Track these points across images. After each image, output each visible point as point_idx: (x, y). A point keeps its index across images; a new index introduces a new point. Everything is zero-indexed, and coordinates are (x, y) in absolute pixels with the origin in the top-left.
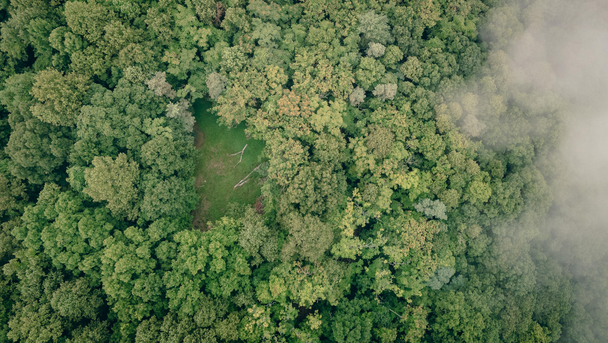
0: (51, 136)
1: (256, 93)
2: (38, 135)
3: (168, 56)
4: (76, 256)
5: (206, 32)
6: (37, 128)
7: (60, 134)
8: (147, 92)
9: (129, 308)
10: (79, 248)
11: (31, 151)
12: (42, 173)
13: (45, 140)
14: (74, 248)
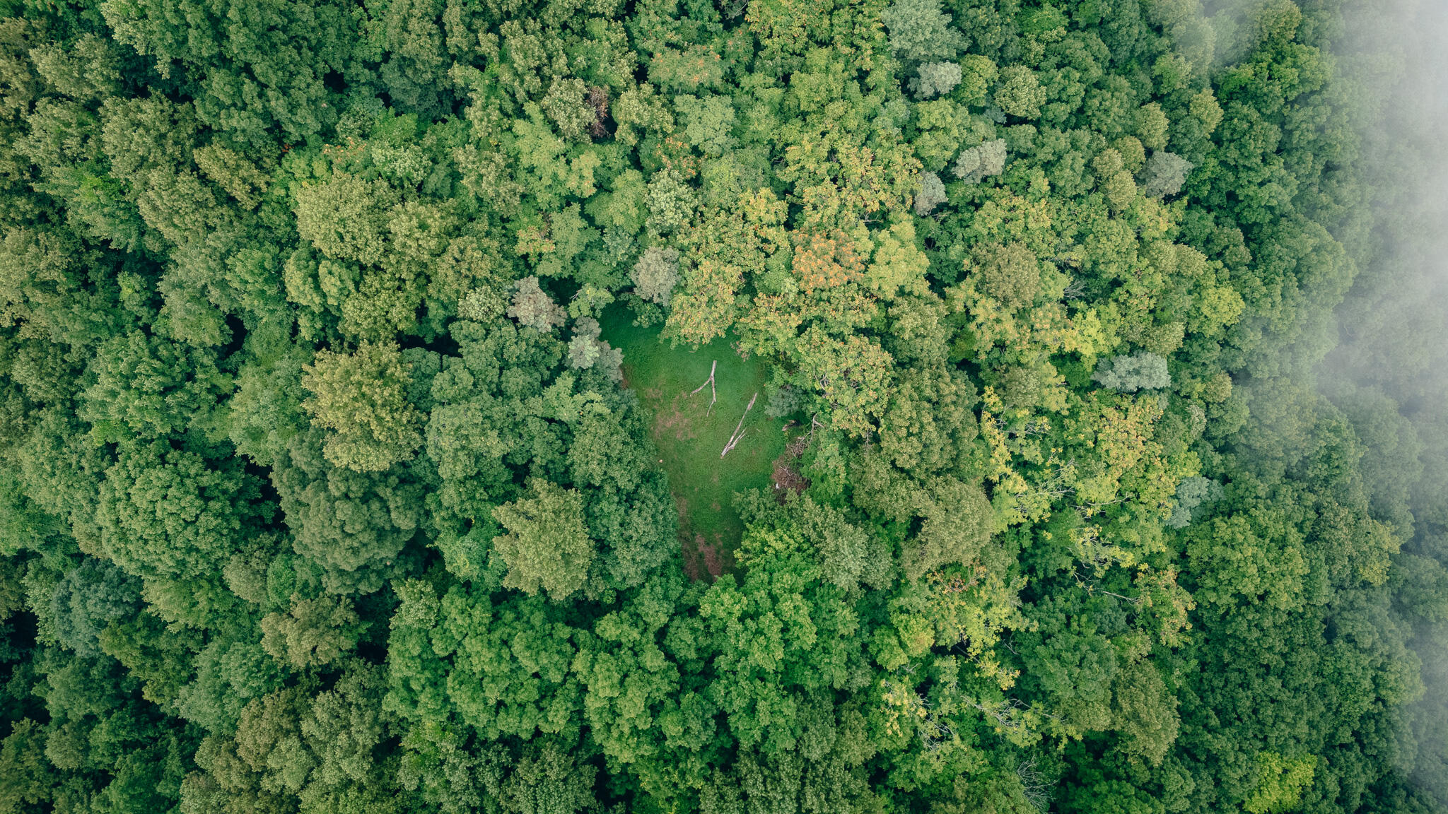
0: (381, 494)
1: (743, 262)
2: (357, 501)
3: (528, 240)
4: (531, 708)
5: (588, 161)
6: (354, 488)
7: (393, 480)
8: (525, 334)
9: (668, 773)
10: (529, 693)
11: (360, 537)
12: (381, 567)
13: (375, 506)
14: (522, 697)
